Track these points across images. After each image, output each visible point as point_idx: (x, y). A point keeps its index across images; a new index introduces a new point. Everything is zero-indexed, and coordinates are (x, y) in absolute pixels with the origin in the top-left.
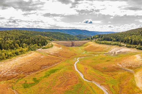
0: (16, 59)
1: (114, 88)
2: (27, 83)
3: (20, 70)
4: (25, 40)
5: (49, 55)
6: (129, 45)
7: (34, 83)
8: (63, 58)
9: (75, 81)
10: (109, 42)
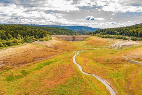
0: (7, 49)
1: (119, 82)
2: (13, 75)
3: (8, 61)
4: (21, 31)
5: (46, 48)
6: (134, 38)
7: (21, 75)
8: (61, 51)
9: (71, 73)
10: (113, 36)
